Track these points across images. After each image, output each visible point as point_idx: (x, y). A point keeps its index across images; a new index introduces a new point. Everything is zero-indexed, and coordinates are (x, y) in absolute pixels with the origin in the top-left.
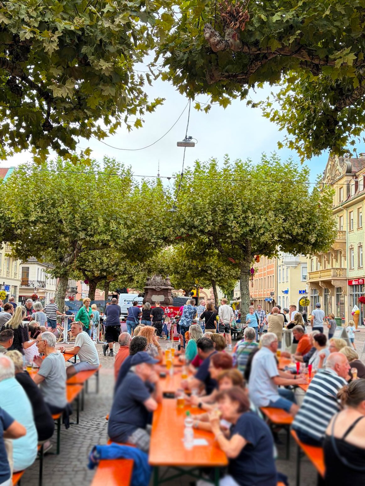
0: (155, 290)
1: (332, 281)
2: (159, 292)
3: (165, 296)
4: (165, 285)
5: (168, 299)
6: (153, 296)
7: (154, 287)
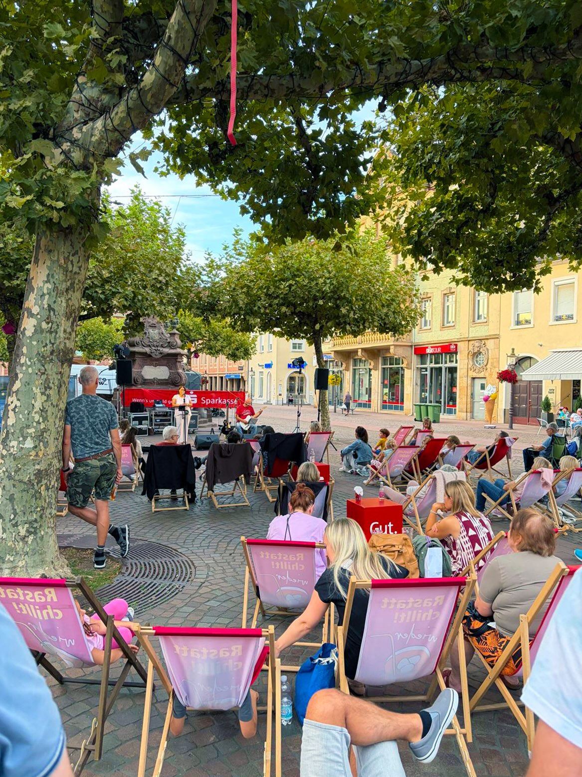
0: (150, 356)
1: (392, 347)
2: (157, 360)
3: (170, 369)
4: (170, 345)
5: (178, 374)
6: (146, 368)
7: (147, 350)
